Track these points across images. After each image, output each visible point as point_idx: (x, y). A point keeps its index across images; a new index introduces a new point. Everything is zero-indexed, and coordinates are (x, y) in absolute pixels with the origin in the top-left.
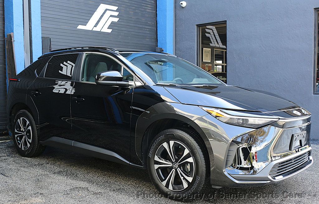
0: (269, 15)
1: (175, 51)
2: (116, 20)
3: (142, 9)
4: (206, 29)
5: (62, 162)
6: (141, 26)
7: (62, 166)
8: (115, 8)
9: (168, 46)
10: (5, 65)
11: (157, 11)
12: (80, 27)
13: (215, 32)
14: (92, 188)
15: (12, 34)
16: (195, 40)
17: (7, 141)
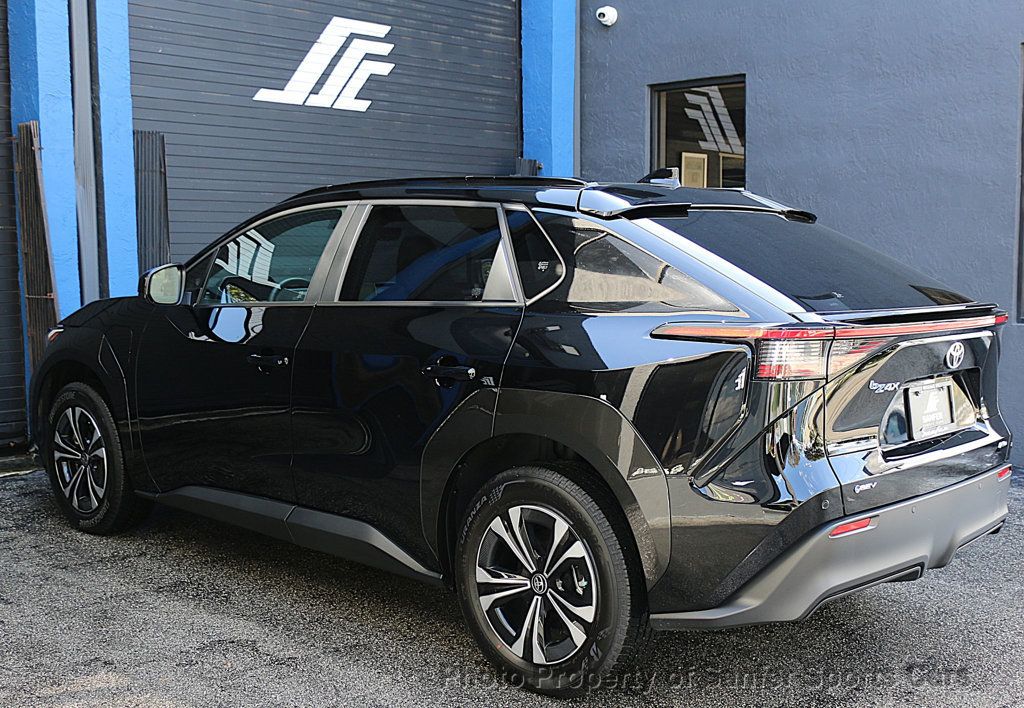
0: (880, 59)
1: (581, 170)
2: (384, 69)
3: (472, 32)
4: (686, 95)
5: (190, 549)
6: (468, 89)
7: (186, 563)
8: (382, 30)
9: (555, 152)
10: (14, 223)
11: (521, 38)
12: (263, 95)
13: (719, 101)
14: (269, 642)
15: (32, 124)
16: (643, 135)
17: (22, 473)
